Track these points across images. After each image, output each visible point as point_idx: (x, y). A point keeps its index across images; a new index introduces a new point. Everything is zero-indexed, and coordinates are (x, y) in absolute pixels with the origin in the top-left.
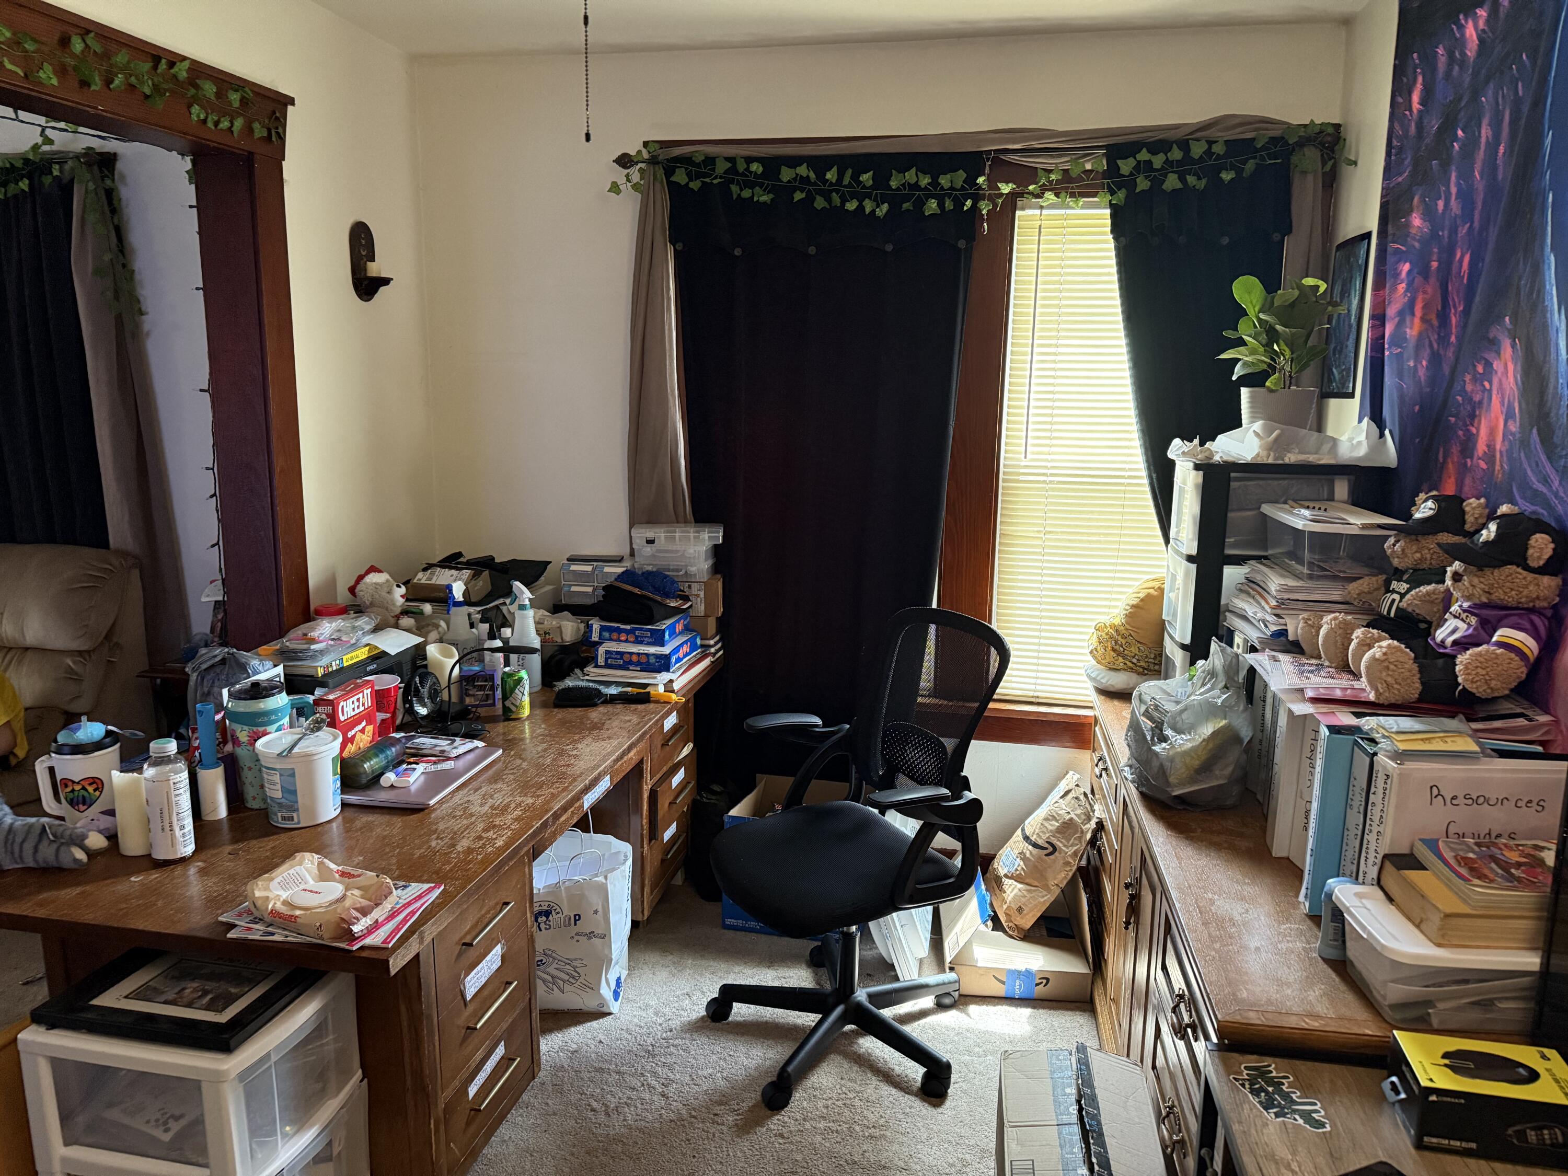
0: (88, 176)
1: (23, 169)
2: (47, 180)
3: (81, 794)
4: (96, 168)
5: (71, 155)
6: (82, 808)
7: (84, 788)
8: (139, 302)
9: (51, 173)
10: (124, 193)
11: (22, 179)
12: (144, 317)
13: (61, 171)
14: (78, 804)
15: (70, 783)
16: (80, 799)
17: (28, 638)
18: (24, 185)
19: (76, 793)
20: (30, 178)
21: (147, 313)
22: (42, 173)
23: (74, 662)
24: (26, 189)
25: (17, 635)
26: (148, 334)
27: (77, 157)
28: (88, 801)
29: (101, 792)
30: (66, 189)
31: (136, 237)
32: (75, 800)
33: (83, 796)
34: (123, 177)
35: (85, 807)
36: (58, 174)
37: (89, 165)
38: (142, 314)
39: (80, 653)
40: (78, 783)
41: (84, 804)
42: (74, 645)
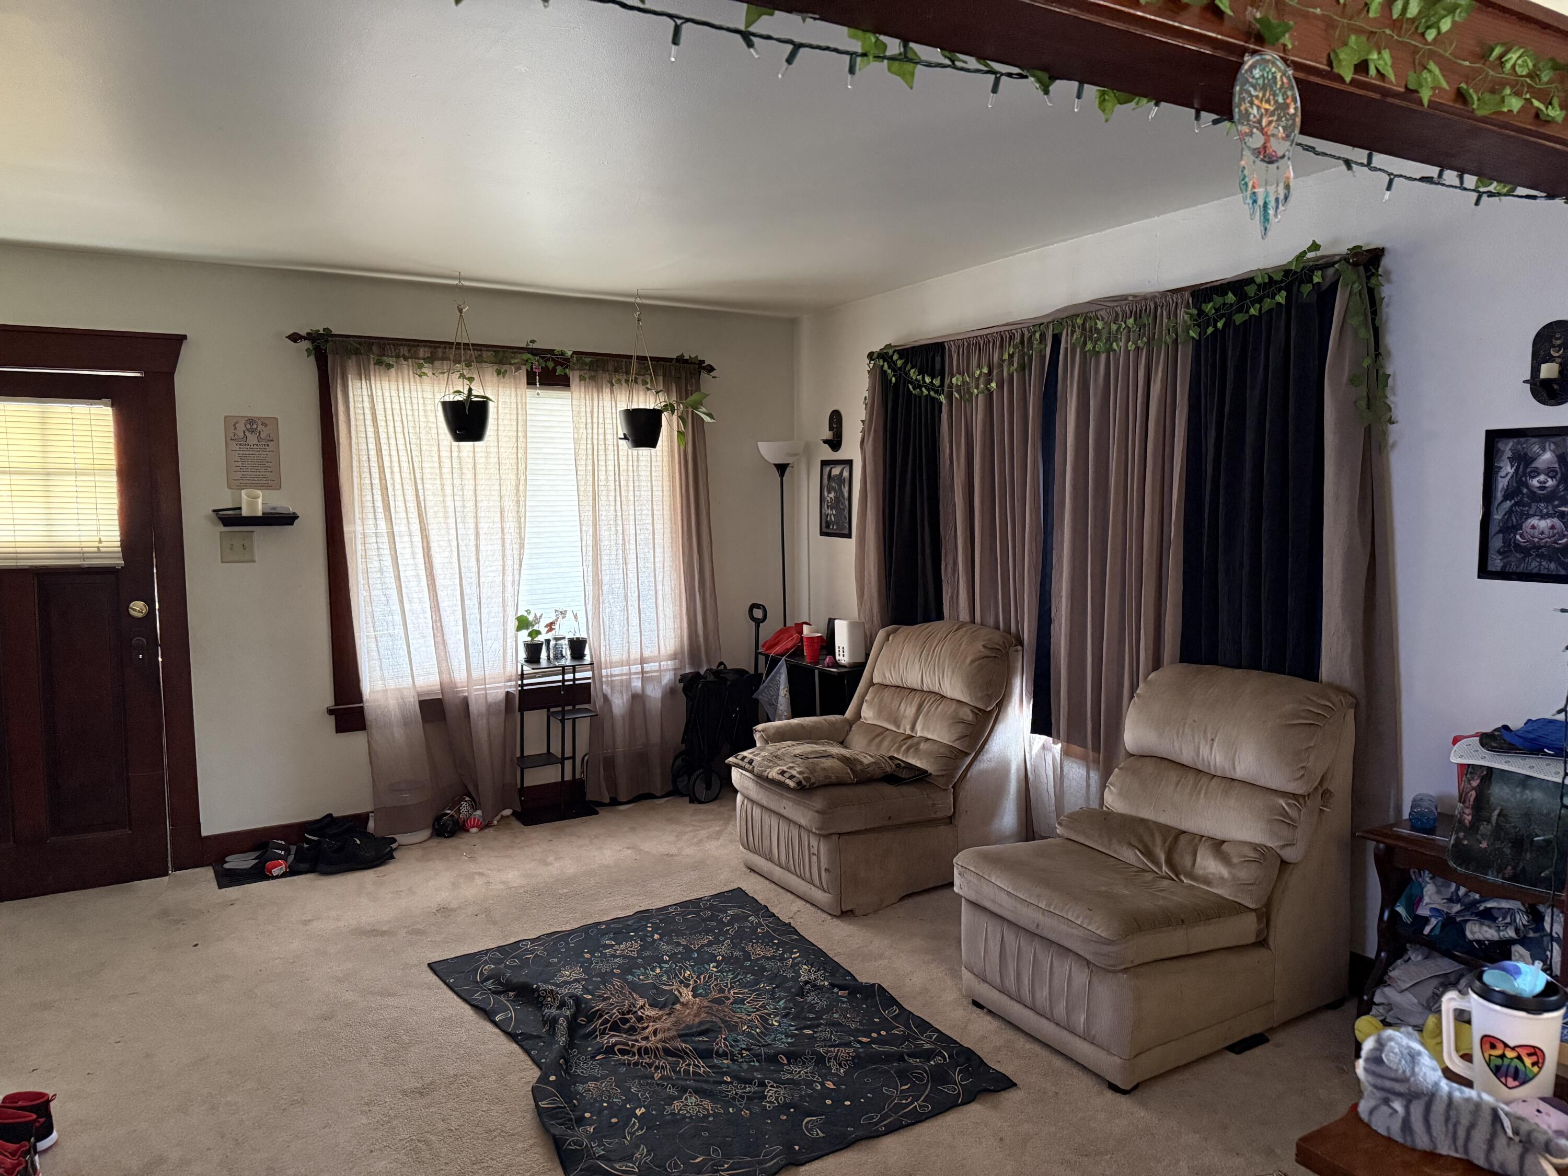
0: (1354, 277)
1: (1282, 281)
2: (1306, 289)
3: (1513, 1064)
4: (1361, 268)
5: (1337, 258)
6: (1511, 1082)
7: (1519, 1058)
8: (1390, 409)
9: (1311, 281)
10: (1386, 291)
11: (1279, 292)
12: (1391, 427)
13: (1323, 277)
14: (1506, 1076)
15: (1501, 1046)
16: (1512, 1070)
17: (1238, 770)
18: (1281, 298)
19: (1506, 1062)
20: (1288, 289)
21: (1397, 422)
22: (1302, 282)
23: (1288, 804)
24: (1283, 302)
25: (1227, 767)
26: (1393, 446)
27: (1345, 259)
28: (1521, 1075)
29: (1540, 1068)
30: (1327, 296)
31: (1393, 340)
32: (1503, 1069)
33: (1516, 1069)
34: (1388, 273)
35: (1517, 1083)
36: (1320, 280)
37: (1355, 265)
38: (1393, 423)
39: (1294, 796)
40: (1513, 1049)
41: (1515, 1079)
42: (1291, 787)
